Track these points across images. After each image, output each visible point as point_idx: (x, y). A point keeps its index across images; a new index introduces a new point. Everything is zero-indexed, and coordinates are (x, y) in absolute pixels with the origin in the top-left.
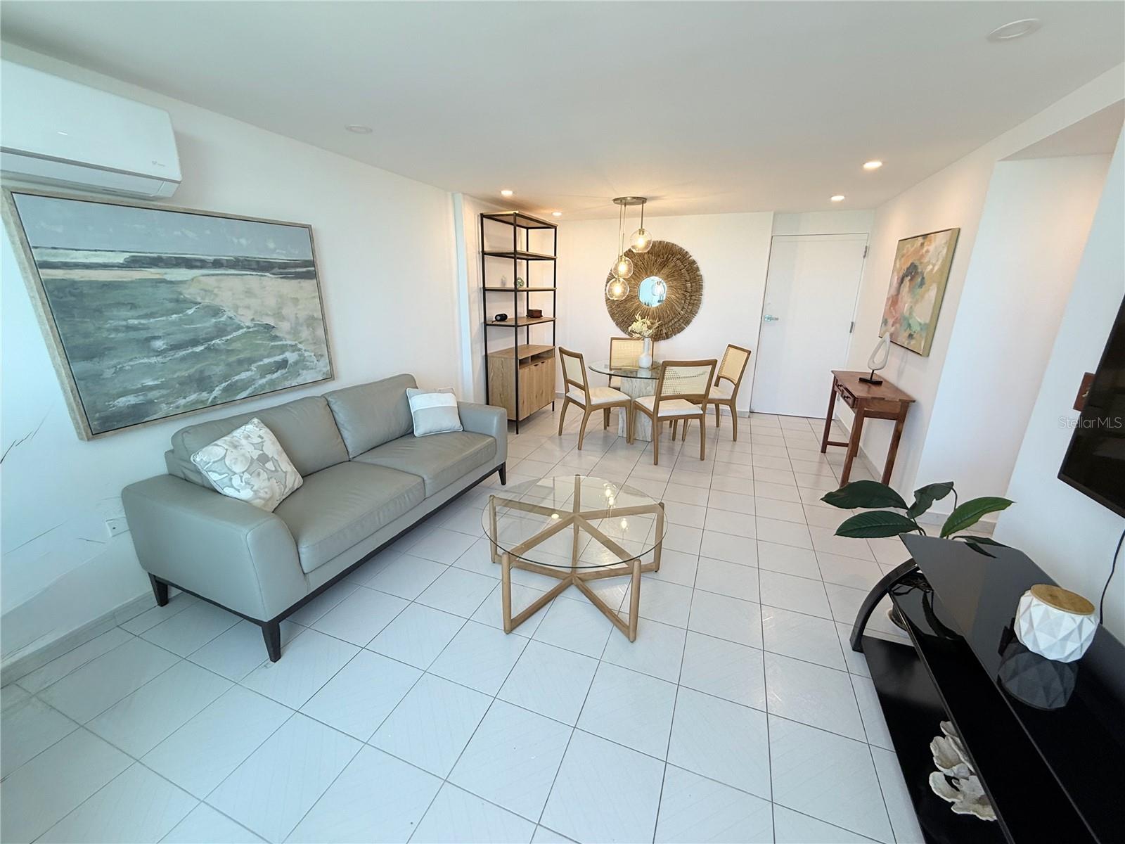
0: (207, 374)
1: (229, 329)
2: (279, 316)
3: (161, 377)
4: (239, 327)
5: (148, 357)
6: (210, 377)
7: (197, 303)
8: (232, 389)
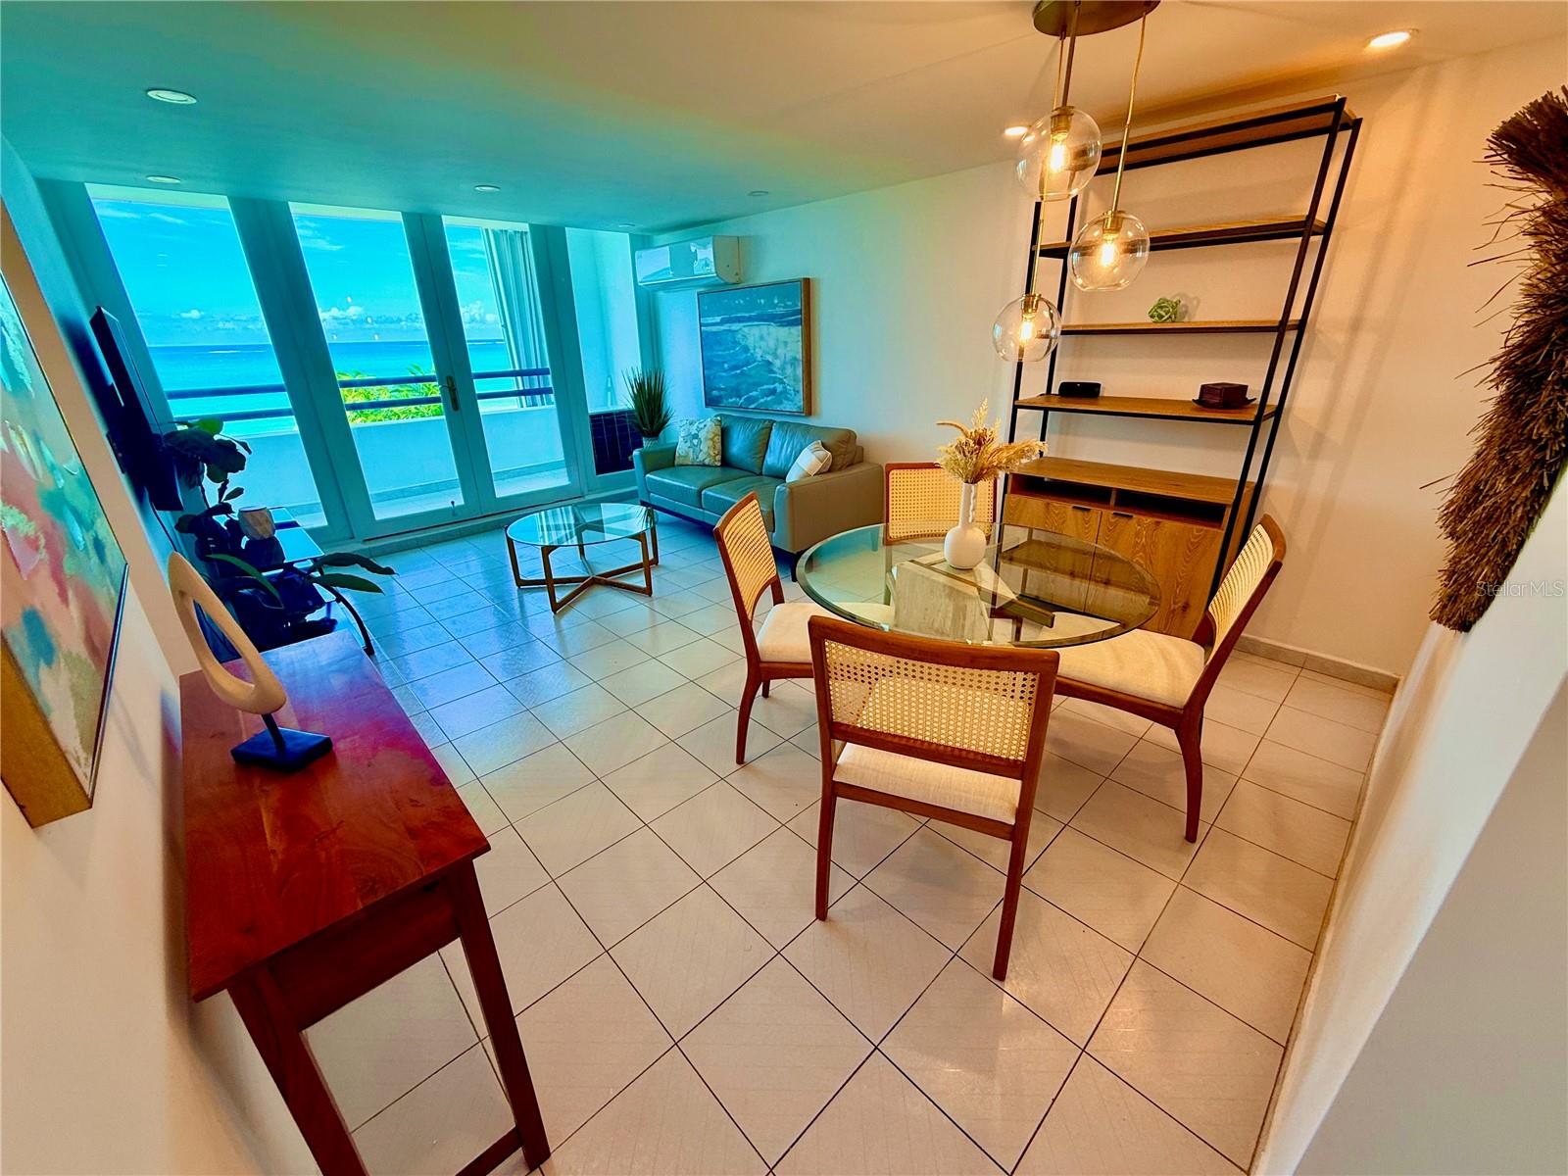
2: (776, 356)
4: (755, 361)
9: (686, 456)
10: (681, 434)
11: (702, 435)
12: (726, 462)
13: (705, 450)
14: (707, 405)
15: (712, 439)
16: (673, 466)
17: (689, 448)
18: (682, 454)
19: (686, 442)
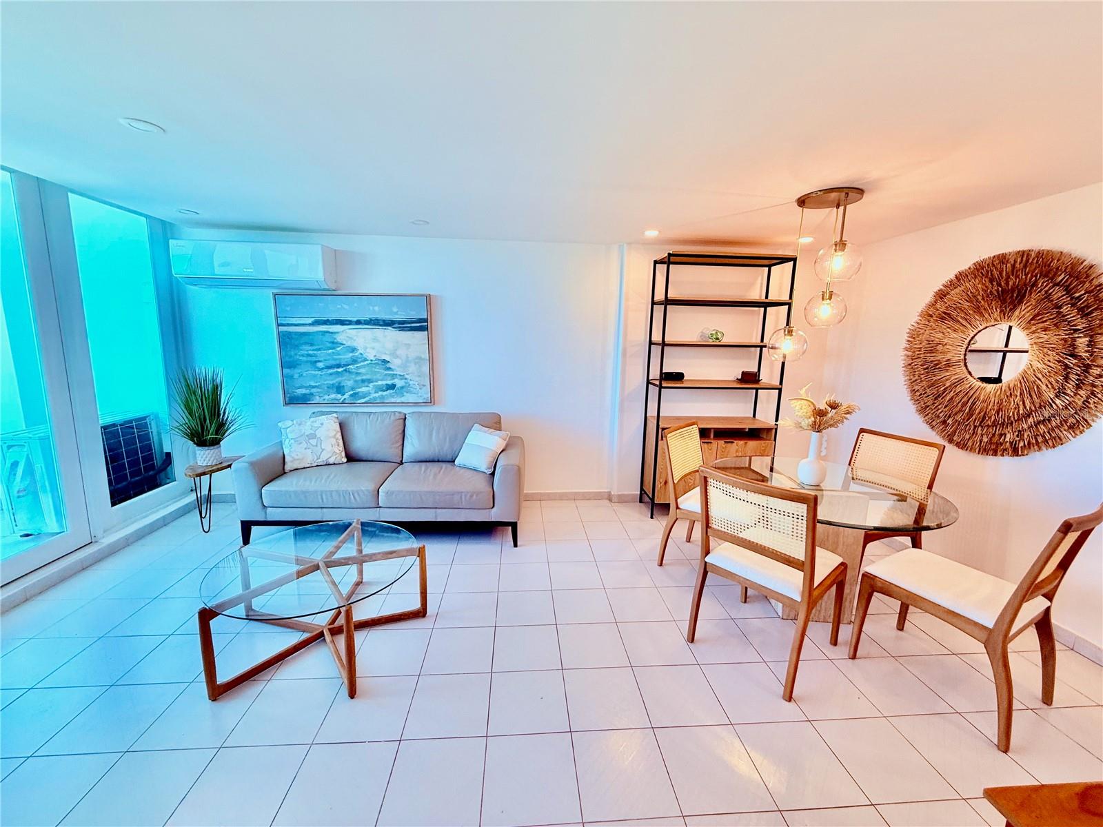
9: (303, 459)
10: (289, 436)
11: (319, 433)
12: (351, 458)
13: (329, 448)
14: (286, 404)
15: (334, 437)
16: (285, 473)
17: (306, 449)
18: (296, 457)
19: (300, 443)
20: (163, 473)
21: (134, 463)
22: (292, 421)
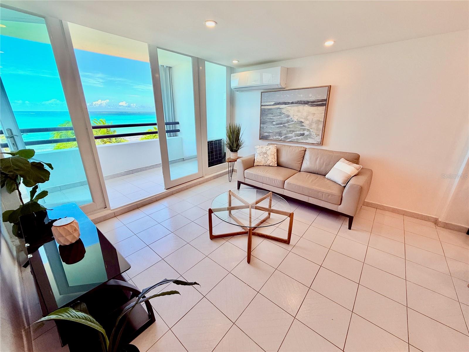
0: (281, 132)
1: (290, 121)
2: (306, 119)
3: (273, 130)
4: (293, 121)
5: (272, 126)
6: (282, 133)
7: (284, 114)
8: (286, 138)
9: (261, 162)
10: (258, 152)
11: (268, 152)
12: (279, 165)
13: (271, 159)
14: (260, 139)
15: (274, 155)
16: (254, 166)
17: (262, 158)
18: (259, 161)
19: (261, 156)
20: (224, 159)
21: (216, 155)
22: (259, 146)
